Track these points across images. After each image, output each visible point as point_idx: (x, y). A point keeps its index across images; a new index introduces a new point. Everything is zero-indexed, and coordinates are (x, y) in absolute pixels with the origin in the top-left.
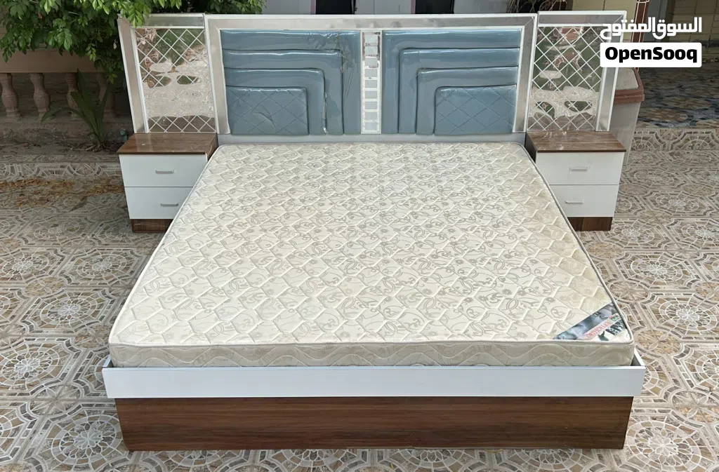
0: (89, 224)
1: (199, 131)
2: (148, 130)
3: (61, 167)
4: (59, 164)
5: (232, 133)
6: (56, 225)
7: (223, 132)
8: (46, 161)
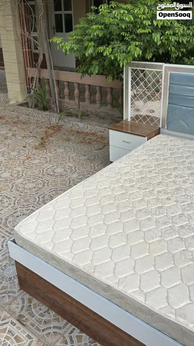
0: (97, 158)
1: (152, 125)
2: (129, 120)
3: (105, 130)
4: (104, 129)
5: (167, 129)
6: (85, 155)
7: (163, 127)
8: (100, 126)
